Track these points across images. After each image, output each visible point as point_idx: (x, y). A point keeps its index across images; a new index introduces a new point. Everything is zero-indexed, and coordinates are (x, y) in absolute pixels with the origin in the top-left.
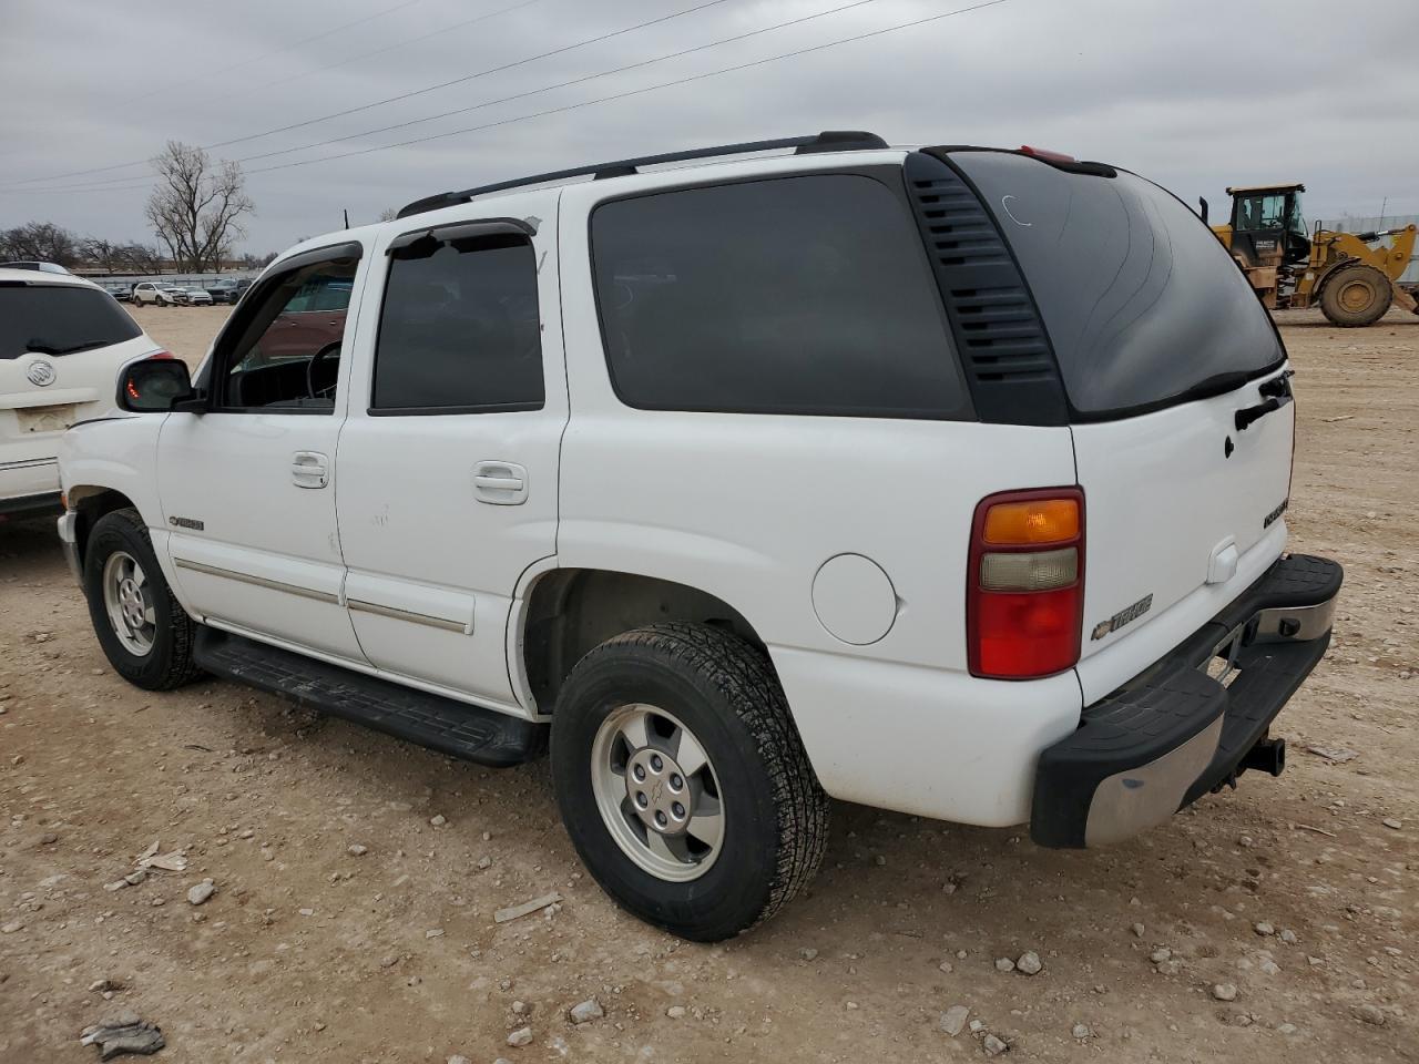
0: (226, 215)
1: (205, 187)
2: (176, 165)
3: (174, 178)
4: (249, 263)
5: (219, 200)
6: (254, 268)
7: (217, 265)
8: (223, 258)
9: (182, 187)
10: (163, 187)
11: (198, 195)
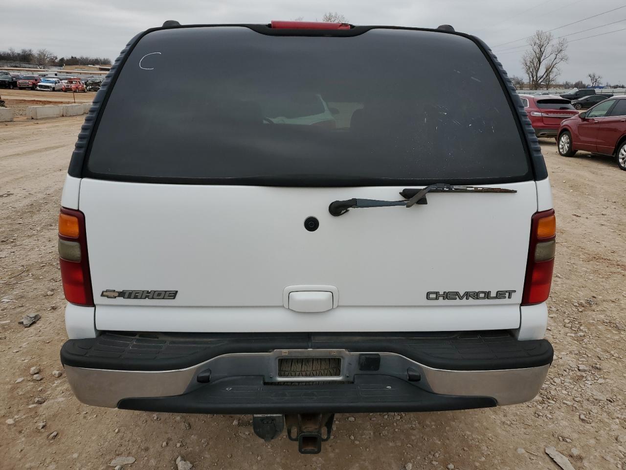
0: (554, 63)
1: (548, 50)
2: (538, 42)
3: (535, 47)
4: (567, 86)
5: (553, 56)
6: (569, 88)
7: (548, 86)
8: (551, 83)
9: (538, 51)
10: (529, 51)
11: (544, 54)
